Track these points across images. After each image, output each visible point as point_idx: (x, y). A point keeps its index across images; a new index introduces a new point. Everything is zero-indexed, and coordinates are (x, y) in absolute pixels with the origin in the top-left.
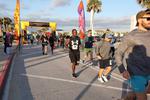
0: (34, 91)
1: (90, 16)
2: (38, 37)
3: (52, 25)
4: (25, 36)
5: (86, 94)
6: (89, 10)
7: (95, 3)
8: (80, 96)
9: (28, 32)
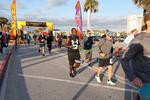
0: (30, 91)
1: (87, 16)
2: (35, 37)
3: (49, 24)
4: (22, 36)
5: (83, 93)
6: (86, 10)
7: (92, 3)
8: (77, 97)
9: (25, 32)
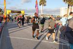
3: (22, 12)
6: (40, 5)
9: (10, 16)
